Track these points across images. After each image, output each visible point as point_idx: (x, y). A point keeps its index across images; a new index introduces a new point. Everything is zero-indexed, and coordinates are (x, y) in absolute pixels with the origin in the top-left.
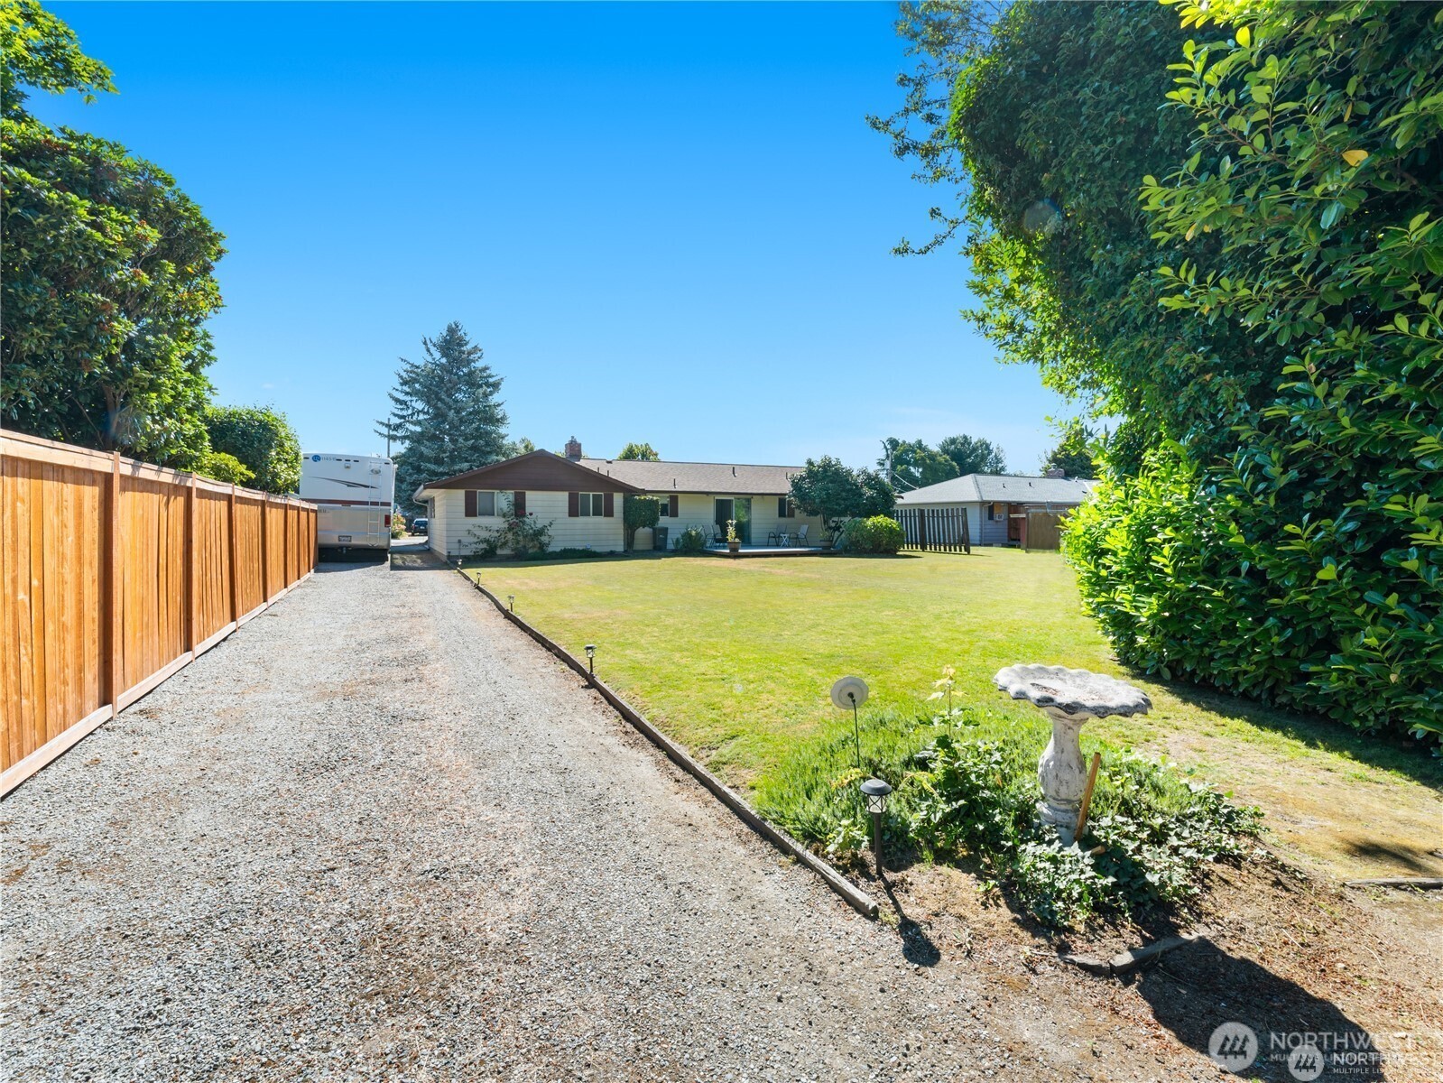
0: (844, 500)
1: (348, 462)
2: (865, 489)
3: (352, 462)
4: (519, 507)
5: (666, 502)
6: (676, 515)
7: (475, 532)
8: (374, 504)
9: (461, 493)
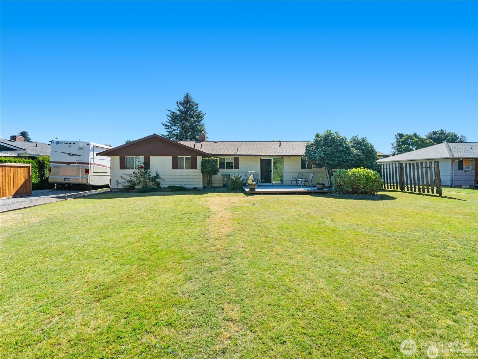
0: (338, 157)
1: (70, 144)
2: (353, 150)
3: (72, 144)
4: (147, 164)
5: (233, 161)
6: (238, 168)
7: (124, 177)
8: (78, 163)
9: (118, 158)
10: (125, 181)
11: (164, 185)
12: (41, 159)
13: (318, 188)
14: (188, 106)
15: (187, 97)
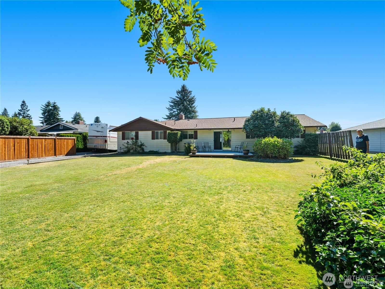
3: (99, 125)
4: (137, 137)
5: (193, 133)
6: (197, 138)
7: (124, 145)
8: (101, 136)
9: (121, 133)
10: (124, 147)
11: (147, 150)
12: (84, 134)
13: (244, 153)
14: (183, 94)
15: (183, 87)
